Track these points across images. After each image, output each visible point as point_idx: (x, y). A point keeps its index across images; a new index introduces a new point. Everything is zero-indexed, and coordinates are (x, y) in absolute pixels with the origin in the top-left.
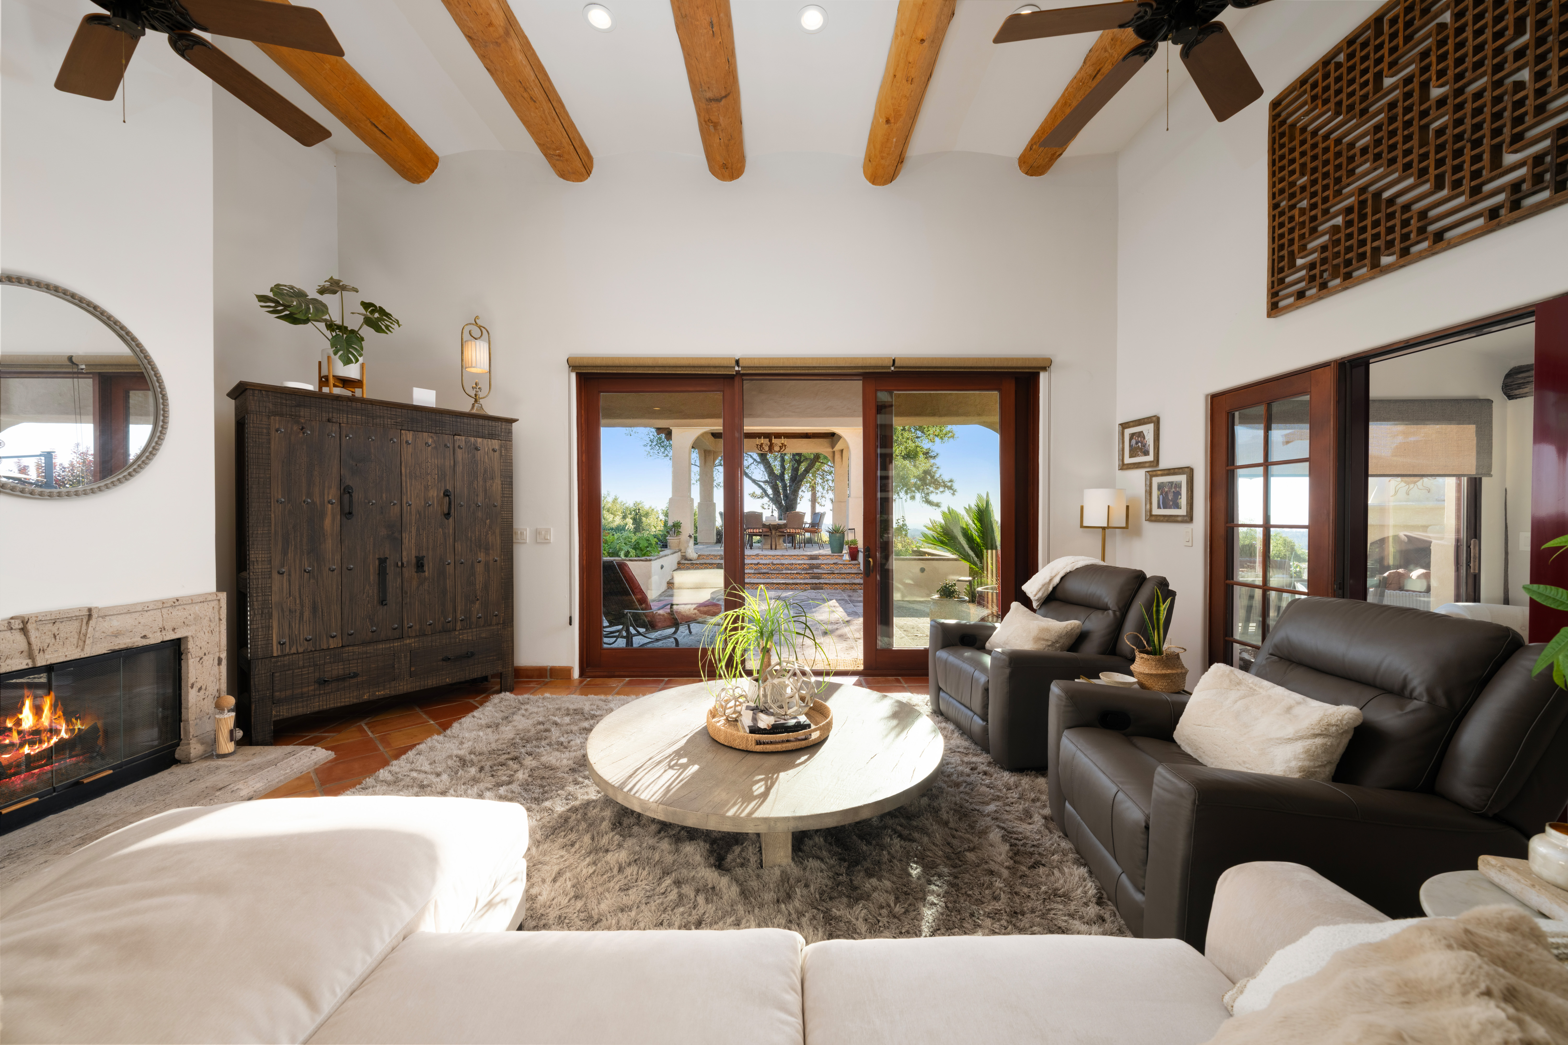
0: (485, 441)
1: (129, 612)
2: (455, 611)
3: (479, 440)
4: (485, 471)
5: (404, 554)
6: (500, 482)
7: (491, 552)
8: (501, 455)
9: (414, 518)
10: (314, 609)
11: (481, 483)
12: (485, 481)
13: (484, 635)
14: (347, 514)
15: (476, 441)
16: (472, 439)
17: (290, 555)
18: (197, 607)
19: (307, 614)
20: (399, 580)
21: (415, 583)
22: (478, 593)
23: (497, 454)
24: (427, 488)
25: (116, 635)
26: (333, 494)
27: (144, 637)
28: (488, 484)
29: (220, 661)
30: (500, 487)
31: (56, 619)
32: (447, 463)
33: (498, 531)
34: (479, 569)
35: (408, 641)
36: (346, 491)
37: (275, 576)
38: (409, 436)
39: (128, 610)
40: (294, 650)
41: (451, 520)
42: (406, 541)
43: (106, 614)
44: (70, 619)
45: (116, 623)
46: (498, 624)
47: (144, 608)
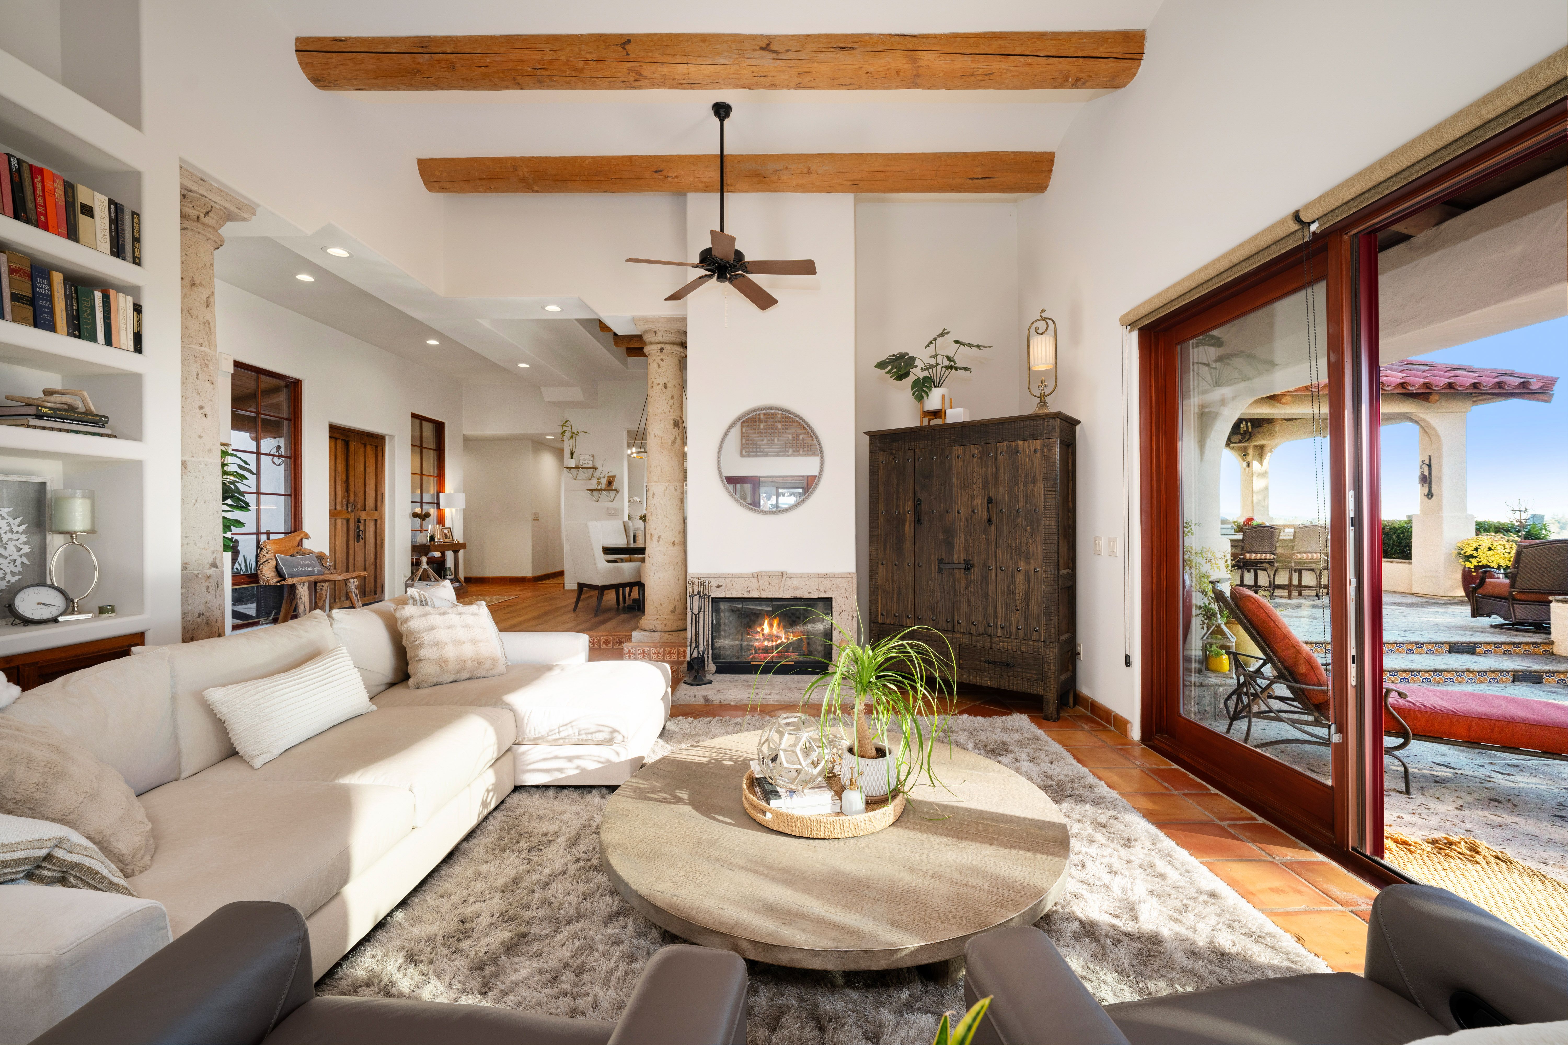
0: (1026, 443)
1: (801, 577)
2: (996, 616)
3: (1020, 443)
4: (1026, 476)
5: (956, 556)
6: (1042, 486)
7: (1031, 561)
8: (1043, 456)
9: (963, 524)
10: (899, 594)
11: (1022, 488)
12: (1025, 486)
13: (1023, 649)
14: (919, 522)
15: (1017, 445)
16: (1014, 444)
17: (888, 552)
18: (838, 580)
19: (895, 596)
20: (952, 579)
21: (963, 584)
22: (1019, 603)
23: (1038, 455)
24: (973, 497)
25: (796, 589)
26: (910, 506)
27: (809, 593)
28: (1029, 489)
29: (853, 617)
30: (1041, 491)
31: (770, 576)
32: (990, 472)
33: (1039, 539)
34: (1020, 578)
35: (958, 635)
36: (918, 503)
37: (880, 566)
38: (960, 450)
39: (801, 576)
40: (888, 622)
41: (993, 526)
42: (957, 545)
43: (791, 577)
44: (775, 576)
45: (795, 582)
46: (1039, 641)
47: (809, 576)
